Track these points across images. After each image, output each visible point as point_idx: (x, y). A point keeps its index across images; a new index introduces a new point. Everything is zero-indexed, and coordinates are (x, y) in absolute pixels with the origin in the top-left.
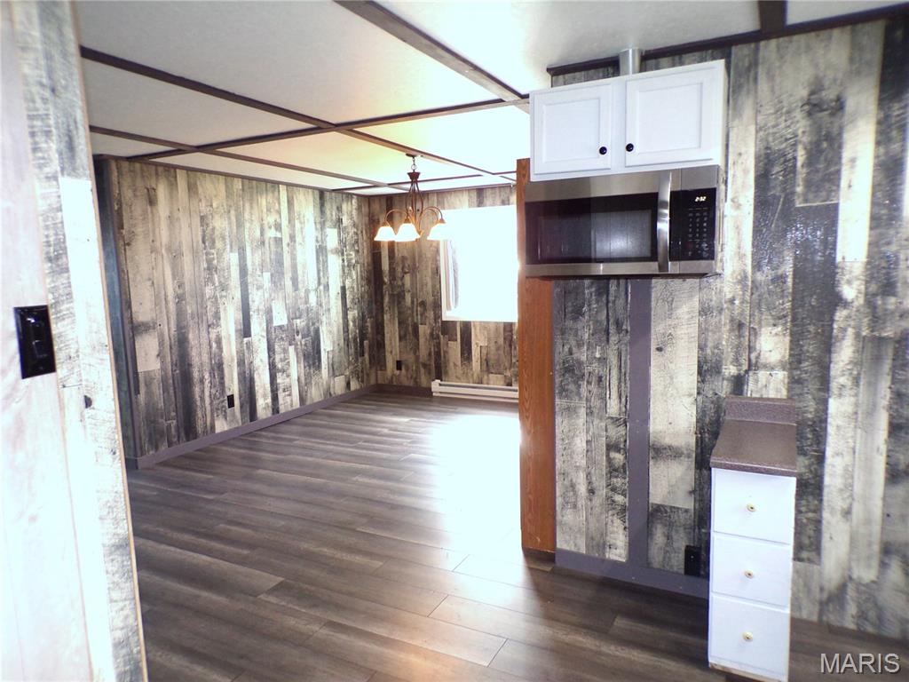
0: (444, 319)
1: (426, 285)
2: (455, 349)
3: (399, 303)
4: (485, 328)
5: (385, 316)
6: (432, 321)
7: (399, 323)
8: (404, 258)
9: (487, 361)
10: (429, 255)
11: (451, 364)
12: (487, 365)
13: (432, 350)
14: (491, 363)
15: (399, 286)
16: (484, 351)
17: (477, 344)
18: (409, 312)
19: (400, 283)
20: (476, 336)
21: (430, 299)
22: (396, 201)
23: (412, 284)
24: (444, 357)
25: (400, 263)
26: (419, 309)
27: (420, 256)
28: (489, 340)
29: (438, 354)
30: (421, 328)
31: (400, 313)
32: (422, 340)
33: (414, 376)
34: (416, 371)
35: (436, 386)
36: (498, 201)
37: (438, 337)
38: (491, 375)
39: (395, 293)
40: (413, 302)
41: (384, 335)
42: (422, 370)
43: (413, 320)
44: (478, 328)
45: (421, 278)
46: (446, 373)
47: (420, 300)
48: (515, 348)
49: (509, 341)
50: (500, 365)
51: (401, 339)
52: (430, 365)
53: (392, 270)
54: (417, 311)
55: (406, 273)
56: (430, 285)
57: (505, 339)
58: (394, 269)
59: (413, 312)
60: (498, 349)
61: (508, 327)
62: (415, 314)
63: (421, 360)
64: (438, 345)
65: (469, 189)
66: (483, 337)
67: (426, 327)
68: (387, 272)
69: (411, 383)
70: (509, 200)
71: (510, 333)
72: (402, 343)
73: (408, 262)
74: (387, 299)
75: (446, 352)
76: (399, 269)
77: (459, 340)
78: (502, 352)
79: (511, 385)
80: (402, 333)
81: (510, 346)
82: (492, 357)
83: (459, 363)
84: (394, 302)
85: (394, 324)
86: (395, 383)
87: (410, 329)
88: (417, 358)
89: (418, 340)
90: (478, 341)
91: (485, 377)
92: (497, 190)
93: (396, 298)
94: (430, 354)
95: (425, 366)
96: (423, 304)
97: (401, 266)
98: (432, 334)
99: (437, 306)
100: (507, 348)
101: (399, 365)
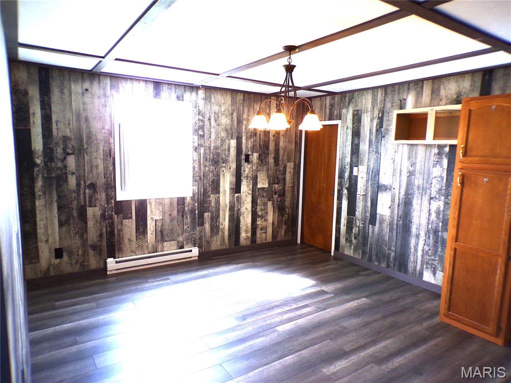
0: (118, 199)
1: (97, 167)
2: (130, 226)
3: (59, 186)
4: (160, 204)
5: (37, 203)
6: (103, 203)
7: (59, 208)
8: (65, 139)
9: (162, 232)
10: (100, 137)
11: (126, 241)
12: (162, 235)
13: (104, 230)
14: (165, 233)
15: (58, 168)
16: (159, 224)
17: (152, 219)
18: (74, 195)
19: (60, 165)
20: (152, 212)
21: (101, 181)
22: (55, 74)
23: (78, 165)
24: (119, 235)
25: (61, 142)
26: (87, 191)
27: (89, 137)
28: (164, 213)
29: (111, 233)
30: (90, 211)
31: (59, 197)
32: (90, 223)
33: (80, 260)
34: (83, 255)
35: (111, 264)
36: (174, 96)
37: (111, 217)
38: (165, 244)
39: (54, 175)
40: (78, 185)
41: (35, 224)
42: (91, 252)
43: (79, 203)
44: (153, 204)
45: (91, 161)
46: (120, 250)
47: (88, 182)
48: (187, 218)
49: (182, 212)
50: (173, 234)
51: (61, 225)
52: (101, 246)
53: (48, 152)
54: (84, 193)
55: (68, 154)
56: (101, 167)
57: (178, 211)
58: (51, 150)
59: (78, 195)
60: (172, 220)
61: (181, 201)
62: (82, 196)
63: (89, 242)
64: (112, 225)
65: (146, 81)
66: (158, 212)
67: (97, 209)
68: (40, 153)
69: (77, 268)
70: (183, 97)
71: (183, 206)
72: (64, 229)
73: (73, 143)
74: (39, 183)
75: (120, 231)
76: (60, 150)
77: (134, 217)
78: (176, 222)
79: (183, 248)
80: (64, 218)
81: (183, 216)
82: (166, 227)
83: (134, 238)
84: (51, 186)
85: (51, 210)
86: (53, 274)
87: (75, 213)
88: (84, 242)
89: (86, 223)
90: (154, 215)
91: (160, 246)
92: (173, 87)
93: (55, 182)
94: (101, 235)
95: (94, 247)
96: (93, 186)
97: (62, 146)
98: (103, 216)
99: (110, 187)
100: (180, 218)
101: (59, 253)
